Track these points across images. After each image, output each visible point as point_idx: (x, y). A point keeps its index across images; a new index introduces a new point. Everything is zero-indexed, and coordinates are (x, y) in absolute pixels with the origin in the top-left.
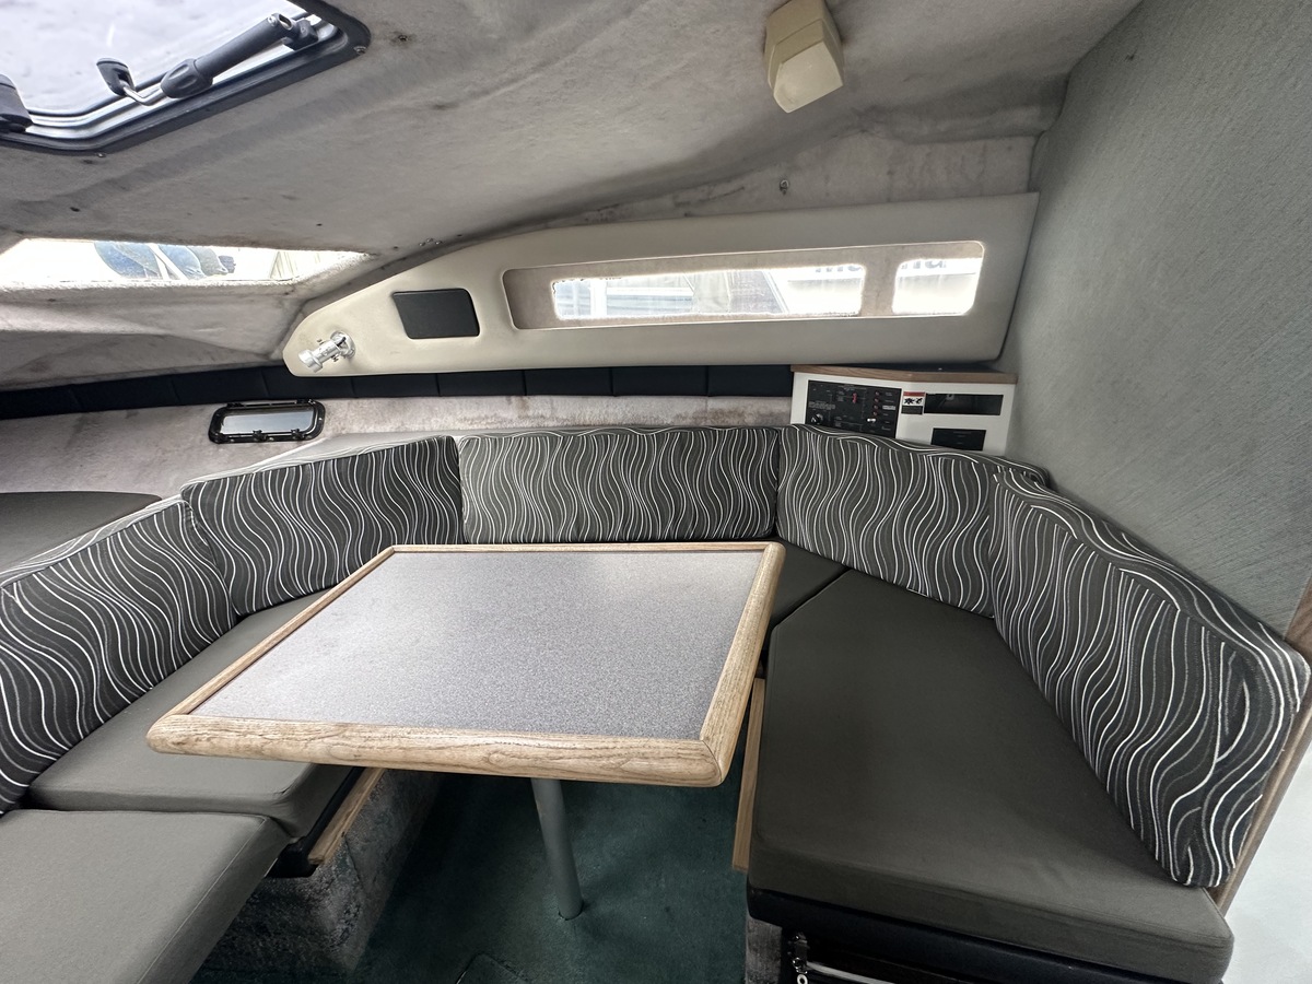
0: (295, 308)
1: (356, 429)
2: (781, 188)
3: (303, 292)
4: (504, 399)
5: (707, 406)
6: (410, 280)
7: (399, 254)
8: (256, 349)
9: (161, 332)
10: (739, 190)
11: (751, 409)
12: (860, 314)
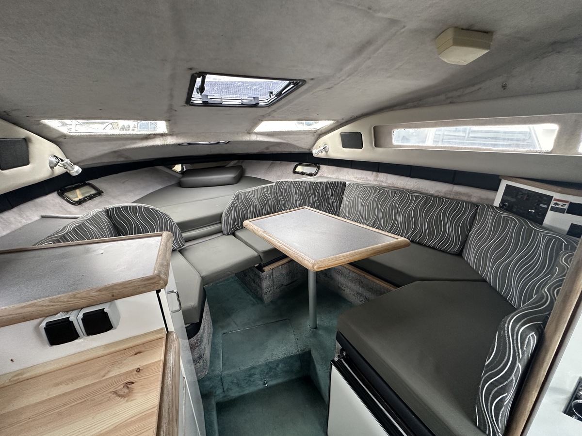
0: (318, 136)
1: (325, 175)
2: (503, 87)
3: (319, 132)
4: (371, 172)
5: (453, 189)
6: (346, 129)
7: (344, 121)
8: (307, 148)
9: (286, 142)
10: (478, 90)
11: (475, 194)
12: (551, 152)
